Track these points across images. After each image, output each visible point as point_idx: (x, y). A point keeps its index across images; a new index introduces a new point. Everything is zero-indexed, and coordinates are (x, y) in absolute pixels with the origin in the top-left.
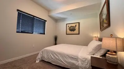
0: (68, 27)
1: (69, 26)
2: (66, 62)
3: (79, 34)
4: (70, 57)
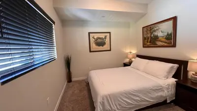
0: (93, 38)
1: (95, 37)
2: (152, 98)
3: (110, 50)
4: (154, 90)
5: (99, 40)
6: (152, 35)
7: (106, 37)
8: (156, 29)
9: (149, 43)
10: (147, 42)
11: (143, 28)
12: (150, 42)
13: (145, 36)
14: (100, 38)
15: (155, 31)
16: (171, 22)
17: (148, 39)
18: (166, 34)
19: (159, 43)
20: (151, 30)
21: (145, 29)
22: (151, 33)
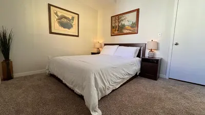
1: (59, 14)
3: (78, 36)
5: (64, 20)
6: (120, 24)
7: (73, 18)
8: (123, 18)
9: (116, 32)
10: (115, 31)
11: (112, 17)
12: (118, 31)
13: (113, 25)
14: (65, 18)
15: (122, 20)
16: (135, 13)
17: (116, 27)
18: (131, 23)
19: (125, 31)
20: (119, 19)
21: (114, 19)
22: (119, 22)
